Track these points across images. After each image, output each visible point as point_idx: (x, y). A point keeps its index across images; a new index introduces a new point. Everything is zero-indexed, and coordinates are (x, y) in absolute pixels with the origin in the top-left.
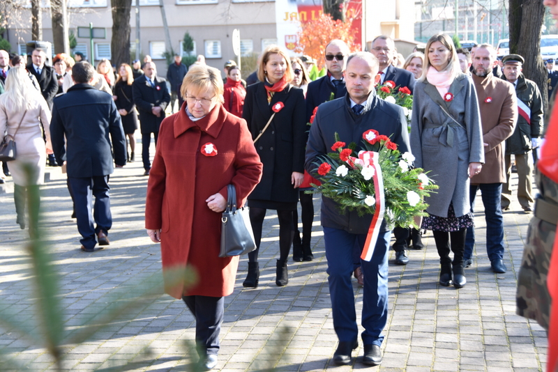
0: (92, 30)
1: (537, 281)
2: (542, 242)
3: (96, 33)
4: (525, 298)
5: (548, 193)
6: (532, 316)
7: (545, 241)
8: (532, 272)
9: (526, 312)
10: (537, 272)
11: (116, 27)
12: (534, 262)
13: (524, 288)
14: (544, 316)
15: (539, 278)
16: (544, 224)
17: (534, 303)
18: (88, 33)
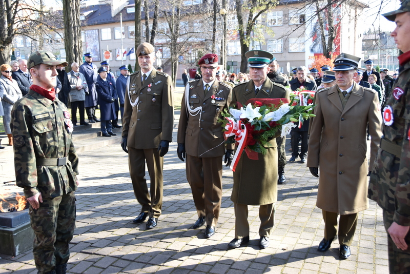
0: (233, 62)
1: (379, 182)
2: (382, 162)
3: (234, 64)
4: (372, 190)
5: (387, 136)
6: (375, 199)
7: (384, 162)
8: (377, 177)
9: (372, 197)
10: (379, 177)
11: (242, 62)
12: (377, 171)
13: (372, 185)
14: (380, 200)
15: (380, 180)
16: (384, 152)
17: (376, 193)
18: (231, 64)
